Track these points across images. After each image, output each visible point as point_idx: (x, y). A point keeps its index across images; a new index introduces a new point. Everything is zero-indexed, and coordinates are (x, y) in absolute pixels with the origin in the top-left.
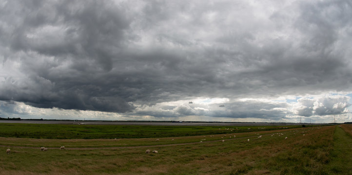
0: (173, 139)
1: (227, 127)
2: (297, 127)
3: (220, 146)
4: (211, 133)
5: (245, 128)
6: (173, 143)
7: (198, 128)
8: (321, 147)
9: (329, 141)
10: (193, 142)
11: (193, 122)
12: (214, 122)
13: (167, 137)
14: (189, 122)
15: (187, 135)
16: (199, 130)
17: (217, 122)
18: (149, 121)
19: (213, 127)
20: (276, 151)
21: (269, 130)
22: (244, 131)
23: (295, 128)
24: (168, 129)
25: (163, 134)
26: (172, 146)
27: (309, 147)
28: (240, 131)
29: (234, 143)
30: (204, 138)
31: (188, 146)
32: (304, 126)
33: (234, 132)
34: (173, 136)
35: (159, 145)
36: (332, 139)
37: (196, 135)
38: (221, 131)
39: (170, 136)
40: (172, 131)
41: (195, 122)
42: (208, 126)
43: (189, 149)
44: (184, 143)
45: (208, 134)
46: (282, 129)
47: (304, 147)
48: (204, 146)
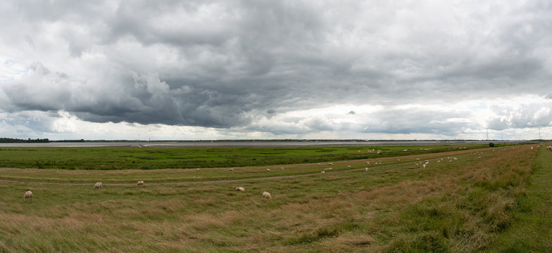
1: (371, 148)
2: (480, 147)
3: (349, 179)
4: (344, 158)
5: (399, 149)
7: (325, 150)
10: (310, 173)
11: (319, 141)
12: (353, 140)
15: (306, 161)
16: (326, 153)
17: (357, 140)
19: (350, 148)
21: (437, 152)
23: (477, 147)
28: (390, 155)
31: (298, 180)
32: (492, 144)
33: (382, 155)
37: (320, 161)
38: (360, 154)
39: (277, 164)
41: (322, 141)
42: (342, 147)
44: (296, 174)
45: (339, 159)
46: (458, 149)
48: (323, 179)
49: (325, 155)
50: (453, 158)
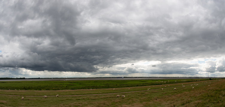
0: (129, 88)
1: (161, 80)
2: (206, 80)
3: (161, 92)
4: (153, 84)
5: (173, 81)
7: (143, 81)
10: (143, 90)
11: (138, 77)
12: (152, 77)
13: (124, 87)
14: (136, 77)
15: (138, 86)
17: (154, 77)
18: (110, 78)
19: (153, 80)
21: (189, 82)
22: (172, 83)
23: (205, 80)
24: (124, 82)
25: (122, 86)
26: (131, 93)
28: (170, 83)
29: (170, 90)
30: (149, 87)
32: (210, 79)
33: (167, 83)
34: (128, 86)
35: (122, 92)
37: (143, 85)
38: (158, 83)
40: (127, 83)
41: (140, 77)
42: (149, 80)
45: (151, 85)
46: (197, 81)
49: (144, 83)
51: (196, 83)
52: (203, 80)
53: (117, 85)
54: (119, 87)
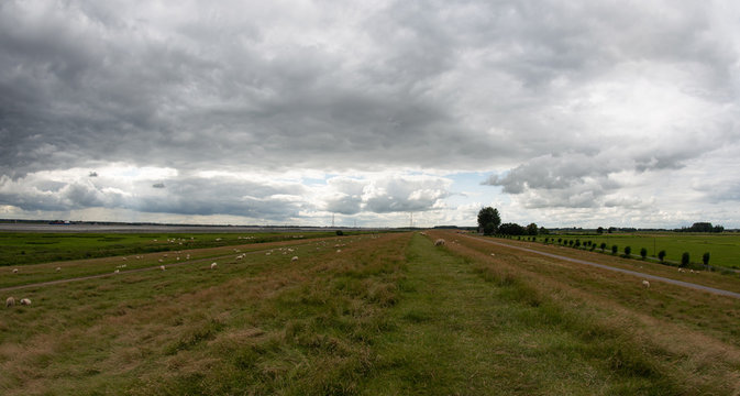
0: (58, 266)
1: (171, 236)
2: (323, 236)
3: (156, 279)
4: (138, 250)
5: (210, 237)
6: (61, 278)
7: (110, 239)
8: (375, 275)
9: (395, 262)
10: (100, 273)
11: (99, 223)
12: (145, 224)
13: (46, 261)
14: (92, 223)
15: (89, 256)
16: (113, 243)
17: (150, 224)
18: (12, 221)
19: (142, 235)
20: (276, 286)
21: (263, 241)
22: (206, 246)
23: (319, 236)
24: (50, 240)
25: (39, 256)
26: (57, 286)
27: (348, 274)
28: (199, 245)
29: (187, 273)
30: (123, 261)
31: (91, 284)
32: (340, 232)
33: (186, 246)
34: (60, 259)
35: (33, 282)
36: (402, 257)
37: (106, 255)
38: (158, 245)
39: (53, 260)
40: (58, 246)
41: (104, 224)
42: (131, 234)
43: (92, 291)
44: (83, 275)
45: (131, 252)
46: (291, 238)
47: (338, 275)
48: (124, 282)
49: (111, 246)
50: (287, 249)
51: (287, 246)
52: (313, 237)
53: (23, 253)
54: (29, 261)
